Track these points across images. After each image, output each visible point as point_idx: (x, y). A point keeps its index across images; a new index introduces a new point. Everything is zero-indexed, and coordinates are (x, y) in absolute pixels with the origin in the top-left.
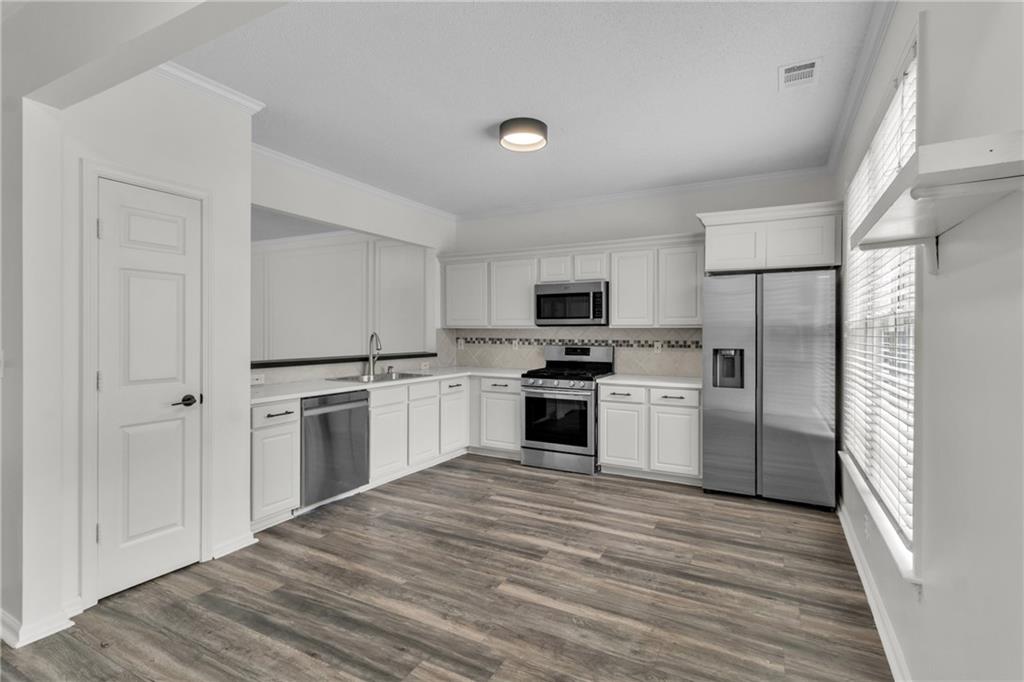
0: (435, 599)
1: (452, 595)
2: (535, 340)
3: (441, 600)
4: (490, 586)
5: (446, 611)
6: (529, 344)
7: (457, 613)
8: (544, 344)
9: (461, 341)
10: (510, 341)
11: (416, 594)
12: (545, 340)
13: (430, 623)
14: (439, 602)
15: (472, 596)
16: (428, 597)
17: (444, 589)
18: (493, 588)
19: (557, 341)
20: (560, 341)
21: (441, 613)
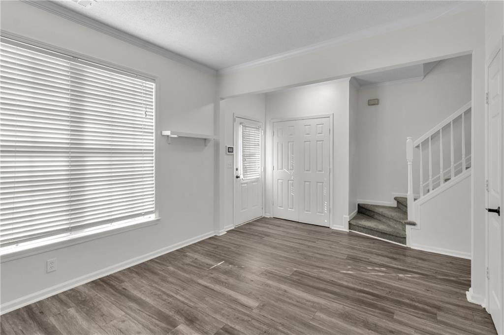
0: (293, 300)
1: (284, 302)
3: (290, 299)
4: (263, 306)
5: (286, 293)
7: (280, 292)
11: (305, 304)
13: (291, 289)
14: (290, 298)
15: (273, 300)
16: (298, 302)
17: (290, 306)
18: (262, 305)
21: (288, 293)
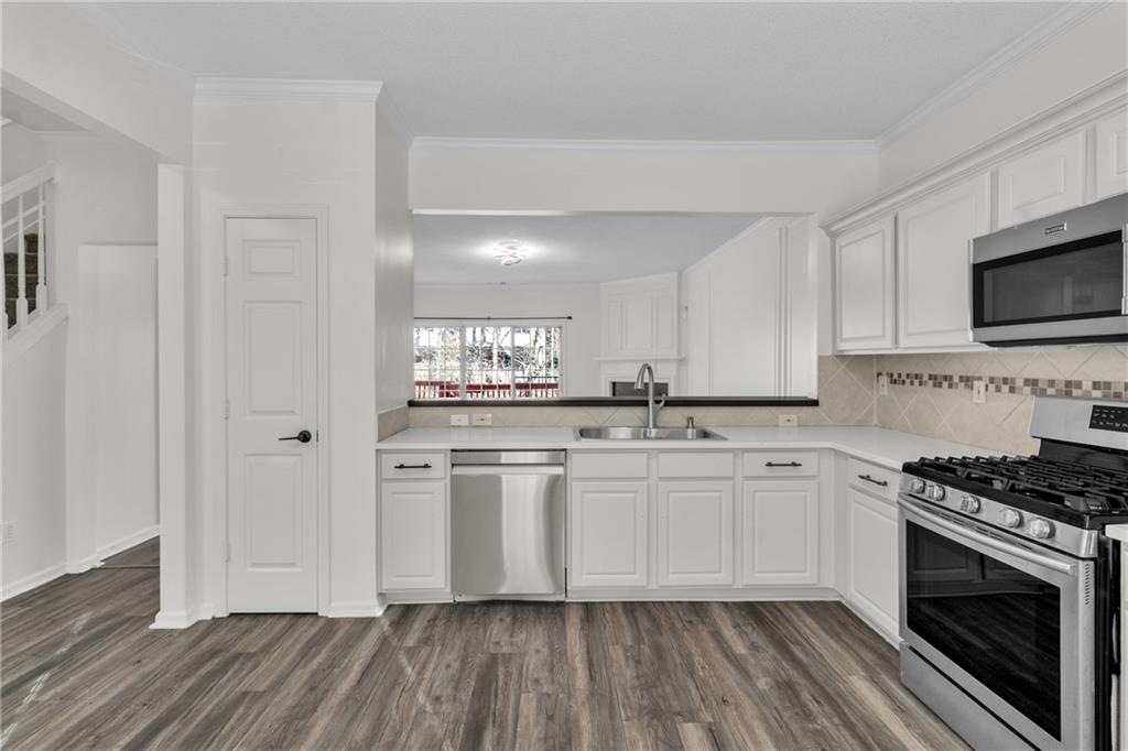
2: (1027, 382)
6: (1012, 390)
8: (1050, 391)
9: (885, 380)
10: (967, 381)
12: (1052, 383)
19: (1087, 385)
20: (1096, 385)
